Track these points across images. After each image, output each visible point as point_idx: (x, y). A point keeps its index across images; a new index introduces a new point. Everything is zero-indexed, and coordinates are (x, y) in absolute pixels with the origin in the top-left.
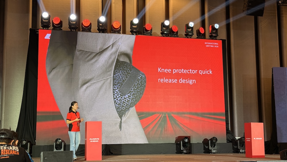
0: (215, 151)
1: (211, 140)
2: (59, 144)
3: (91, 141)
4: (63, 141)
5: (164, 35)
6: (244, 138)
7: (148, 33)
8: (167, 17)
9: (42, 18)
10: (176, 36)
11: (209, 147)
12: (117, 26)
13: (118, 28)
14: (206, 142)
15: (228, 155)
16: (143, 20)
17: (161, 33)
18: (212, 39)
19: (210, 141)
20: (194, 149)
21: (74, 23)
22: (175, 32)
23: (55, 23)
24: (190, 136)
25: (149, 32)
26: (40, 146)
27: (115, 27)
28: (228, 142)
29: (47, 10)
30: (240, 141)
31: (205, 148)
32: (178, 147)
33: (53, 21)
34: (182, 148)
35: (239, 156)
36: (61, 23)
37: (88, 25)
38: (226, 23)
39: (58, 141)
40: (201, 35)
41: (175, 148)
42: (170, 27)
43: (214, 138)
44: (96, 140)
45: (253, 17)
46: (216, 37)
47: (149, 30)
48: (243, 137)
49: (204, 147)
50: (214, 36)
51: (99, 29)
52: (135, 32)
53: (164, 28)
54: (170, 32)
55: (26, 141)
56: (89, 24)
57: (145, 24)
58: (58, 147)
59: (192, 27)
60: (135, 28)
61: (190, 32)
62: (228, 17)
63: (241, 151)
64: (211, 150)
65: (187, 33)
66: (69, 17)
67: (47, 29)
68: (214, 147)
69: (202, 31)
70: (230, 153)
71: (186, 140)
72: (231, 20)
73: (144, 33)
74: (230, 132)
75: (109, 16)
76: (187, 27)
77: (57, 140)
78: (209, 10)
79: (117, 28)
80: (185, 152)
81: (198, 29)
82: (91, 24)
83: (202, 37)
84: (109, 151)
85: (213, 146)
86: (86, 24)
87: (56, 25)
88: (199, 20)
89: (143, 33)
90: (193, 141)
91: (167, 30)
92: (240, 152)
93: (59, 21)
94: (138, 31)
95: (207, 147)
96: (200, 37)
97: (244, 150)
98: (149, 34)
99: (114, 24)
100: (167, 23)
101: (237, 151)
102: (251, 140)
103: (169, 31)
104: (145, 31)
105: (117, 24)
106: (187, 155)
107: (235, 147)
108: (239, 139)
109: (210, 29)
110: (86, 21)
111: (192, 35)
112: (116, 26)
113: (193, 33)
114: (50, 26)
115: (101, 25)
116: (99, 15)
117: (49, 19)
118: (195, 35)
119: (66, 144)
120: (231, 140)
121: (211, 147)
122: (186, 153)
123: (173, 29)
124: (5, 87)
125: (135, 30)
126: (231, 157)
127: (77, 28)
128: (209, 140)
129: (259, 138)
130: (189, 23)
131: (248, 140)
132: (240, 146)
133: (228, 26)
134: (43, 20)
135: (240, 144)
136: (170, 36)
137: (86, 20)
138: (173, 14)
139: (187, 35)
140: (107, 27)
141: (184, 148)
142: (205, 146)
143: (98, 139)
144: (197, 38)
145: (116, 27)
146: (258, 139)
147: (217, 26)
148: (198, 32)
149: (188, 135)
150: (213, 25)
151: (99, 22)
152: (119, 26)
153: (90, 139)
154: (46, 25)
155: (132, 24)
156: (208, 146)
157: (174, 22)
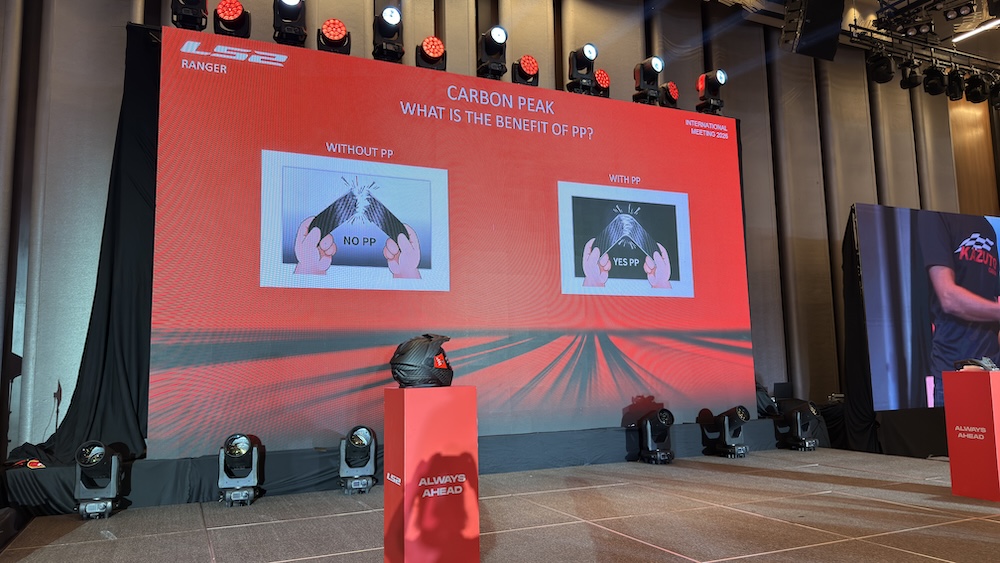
0: (743, 450)
1: (732, 414)
11: (722, 438)
13: (438, 59)
17: (570, 86)
19: (726, 418)
20: (676, 443)
23: (226, 18)
25: (530, 81)
28: (760, 417)
30: (801, 416)
31: (705, 438)
32: (633, 438)
33: (219, 11)
34: (652, 445)
36: (245, 16)
37: (341, 36)
41: (625, 444)
43: (741, 408)
47: (531, 77)
49: (704, 435)
51: (377, 52)
56: (345, 32)
59: (658, 70)
60: (494, 60)
61: (650, 87)
63: (807, 443)
64: (730, 446)
65: (642, 90)
68: (736, 435)
73: (515, 81)
76: (644, 72)
79: (436, 56)
82: (348, 36)
86: (332, 33)
87: (228, 25)
91: (586, 76)
92: (805, 448)
93: (240, 12)
99: (425, 44)
104: (517, 76)
105: (434, 44)
107: (782, 431)
109: (702, 86)
110: (334, 24)
111: (655, 99)
114: (203, 20)
122: (664, 462)
124: (39, 243)
125: (494, 67)
127: (304, 40)
128: (723, 416)
130: (650, 61)
132: (802, 427)
135: (802, 422)
137: (331, 21)
139: (640, 97)
142: (706, 431)
147: (721, 77)
148: (664, 95)
150: (710, 74)
151: (383, 25)
152: (442, 51)
154: (190, 14)
156: (723, 433)
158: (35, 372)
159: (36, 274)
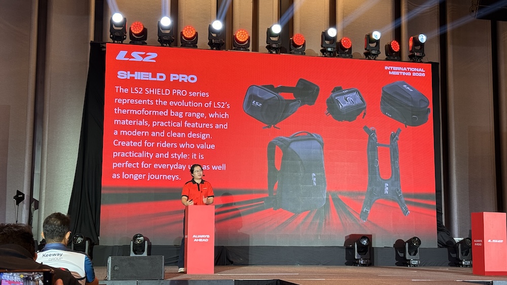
0: (416, 262)
1: (410, 242)
2: (139, 244)
3: (195, 240)
4: (145, 239)
5: (327, 55)
6: (471, 240)
7: (298, 51)
8: (333, 23)
9: (112, 23)
10: (347, 55)
11: (405, 255)
12: (243, 38)
13: (245, 42)
14: (399, 245)
15: (440, 269)
16: (289, 28)
17: (322, 51)
18: (413, 62)
19: (407, 244)
20: (378, 258)
21: (168, 32)
22: (347, 49)
23: (135, 32)
24: (371, 236)
25: (300, 48)
26: (106, 247)
27: (239, 39)
28: (440, 247)
29: (121, 9)
30: (461, 246)
31: (397, 256)
32: (350, 253)
33: (132, 29)
34: (357, 256)
35: (461, 273)
36: (144, 32)
37: (193, 36)
38: (439, 33)
39: (138, 238)
40: (393, 56)
41: (345, 256)
42: (338, 41)
43: (414, 238)
44: (205, 238)
45: (489, 22)
46: (420, 57)
47: (300, 46)
48: (467, 238)
49: (397, 254)
50: (417, 56)
51: (210, 44)
52: (275, 49)
53: (327, 42)
54: (337, 48)
55: (82, 237)
56: (194, 34)
57: (292, 35)
58: (139, 249)
59: (377, 39)
60: (274, 42)
61: (373, 49)
62: (443, 22)
63: (463, 262)
64: (409, 260)
65: (368, 50)
66: (159, 22)
67: (120, 43)
68: (415, 255)
69: (395, 47)
70: (445, 266)
71: (365, 242)
72: (449, 27)
73: (291, 50)
74: (444, 228)
75: (229, 20)
76: (369, 39)
77: (135, 237)
78: (409, 10)
79: (243, 40)
80: (362, 263)
81: (389, 44)
82: (196, 34)
83: (396, 58)
84: (227, 257)
85: (413, 253)
86: (188, 34)
87: (136, 35)
88: (390, 27)
89: (288, 50)
90: (377, 243)
91: (331, 46)
92: (462, 265)
93: (142, 29)
94: (281, 47)
95: (402, 255)
96: (392, 58)
97: (469, 262)
98: (300, 53)
99: (237, 34)
100: (332, 32)
101: (456, 263)
102: (483, 243)
103: (335, 47)
104: (292, 46)
105: (242, 34)
106: (365, 268)
107: (454, 255)
108: (460, 242)
109: (411, 44)
110: (189, 29)
111: (376, 55)
112: (241, 38)
113: (379, 51)
114: (125, 37)
115: (214, 35)
116: (211, 19)
117: (123, 25)
118: (383, 55)
119: (152, 244)
120: (447, 244)
121: (410, 254)
122: (363, 265)
123: (342, 44)
124: (47, 144)
125: (274, 46)
126: (445, 273)
127: (172, 42)
128: (405, 243)
129: (498, 239)
130: (372, 34)
131: (477, 243)
132: (462, 253)
133: (443, 39)
134: (114, 26)
135: (462, 250)
136: (338, 56)
137: (188, 27)
138: (344, 17)
139: (367, 54)
140: (225, 39)
141: (360, 256)
142: (399, 252)
143: (208, 236)
144: (387, 59)
145: (241, 40)
146: (496, 241)
147: (422, 39)
148: (389, 49)
149: (368, 233)
150: (416, 36)
151: (211, 30)
152: (247, 37)
153: (194, 236)
154: (119, 35)
155: (269, 33)
156: (404, 253)
157: (344, 32)
158: (45, 207)
159: (45, 159)
